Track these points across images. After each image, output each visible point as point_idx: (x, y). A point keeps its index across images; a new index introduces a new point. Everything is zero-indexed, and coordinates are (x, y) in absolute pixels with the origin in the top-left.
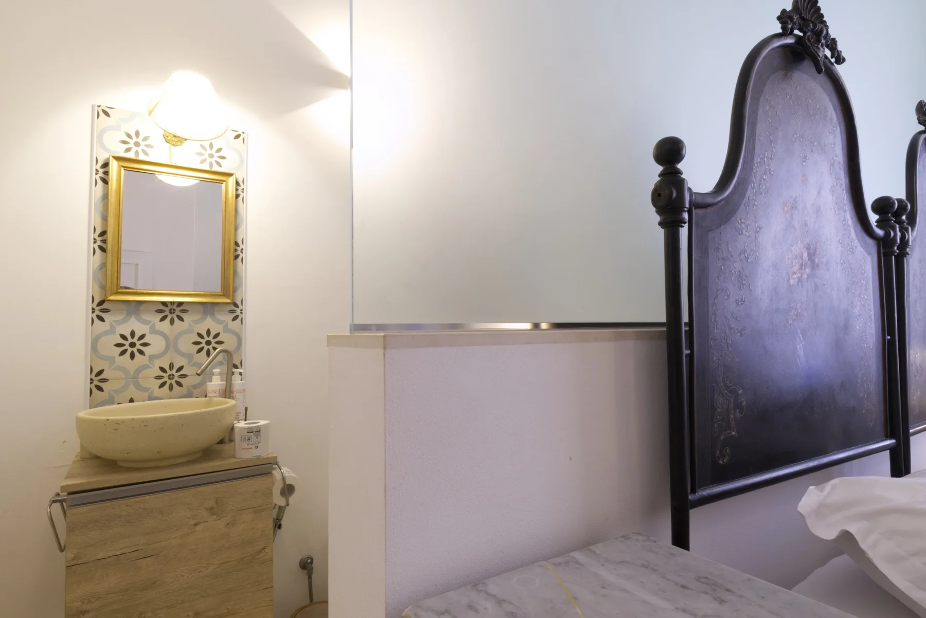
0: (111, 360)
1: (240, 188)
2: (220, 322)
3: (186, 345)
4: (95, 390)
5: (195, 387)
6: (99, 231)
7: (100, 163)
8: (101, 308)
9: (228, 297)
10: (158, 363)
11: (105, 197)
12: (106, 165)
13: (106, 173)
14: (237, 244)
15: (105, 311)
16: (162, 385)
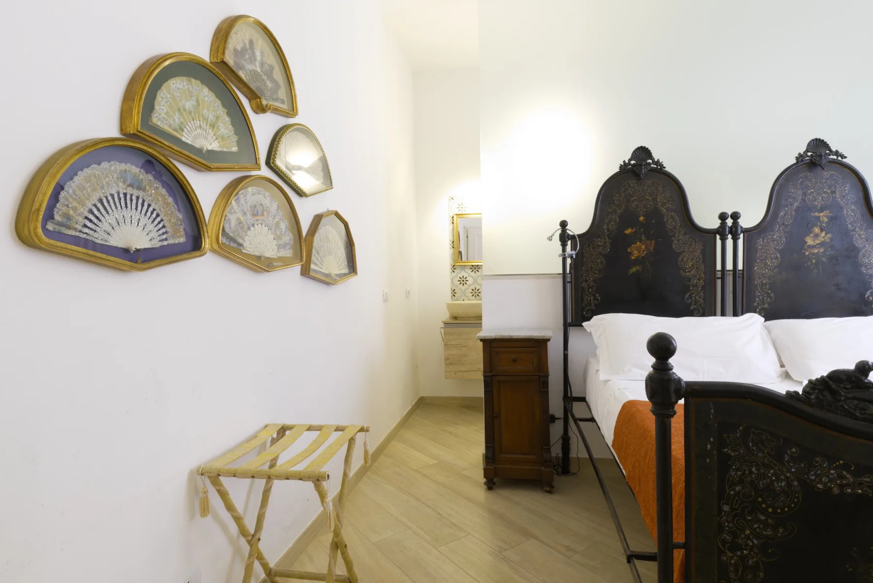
0: (457, 286)
4: (453, 296)
6: (452, 241)
7: (452, 217)
8: (454, 267)
10: (471, 287)
11: (453, 229)
12: (453, 217)
13: (453, 220)
15: (455, 269)
16: (473, 295)
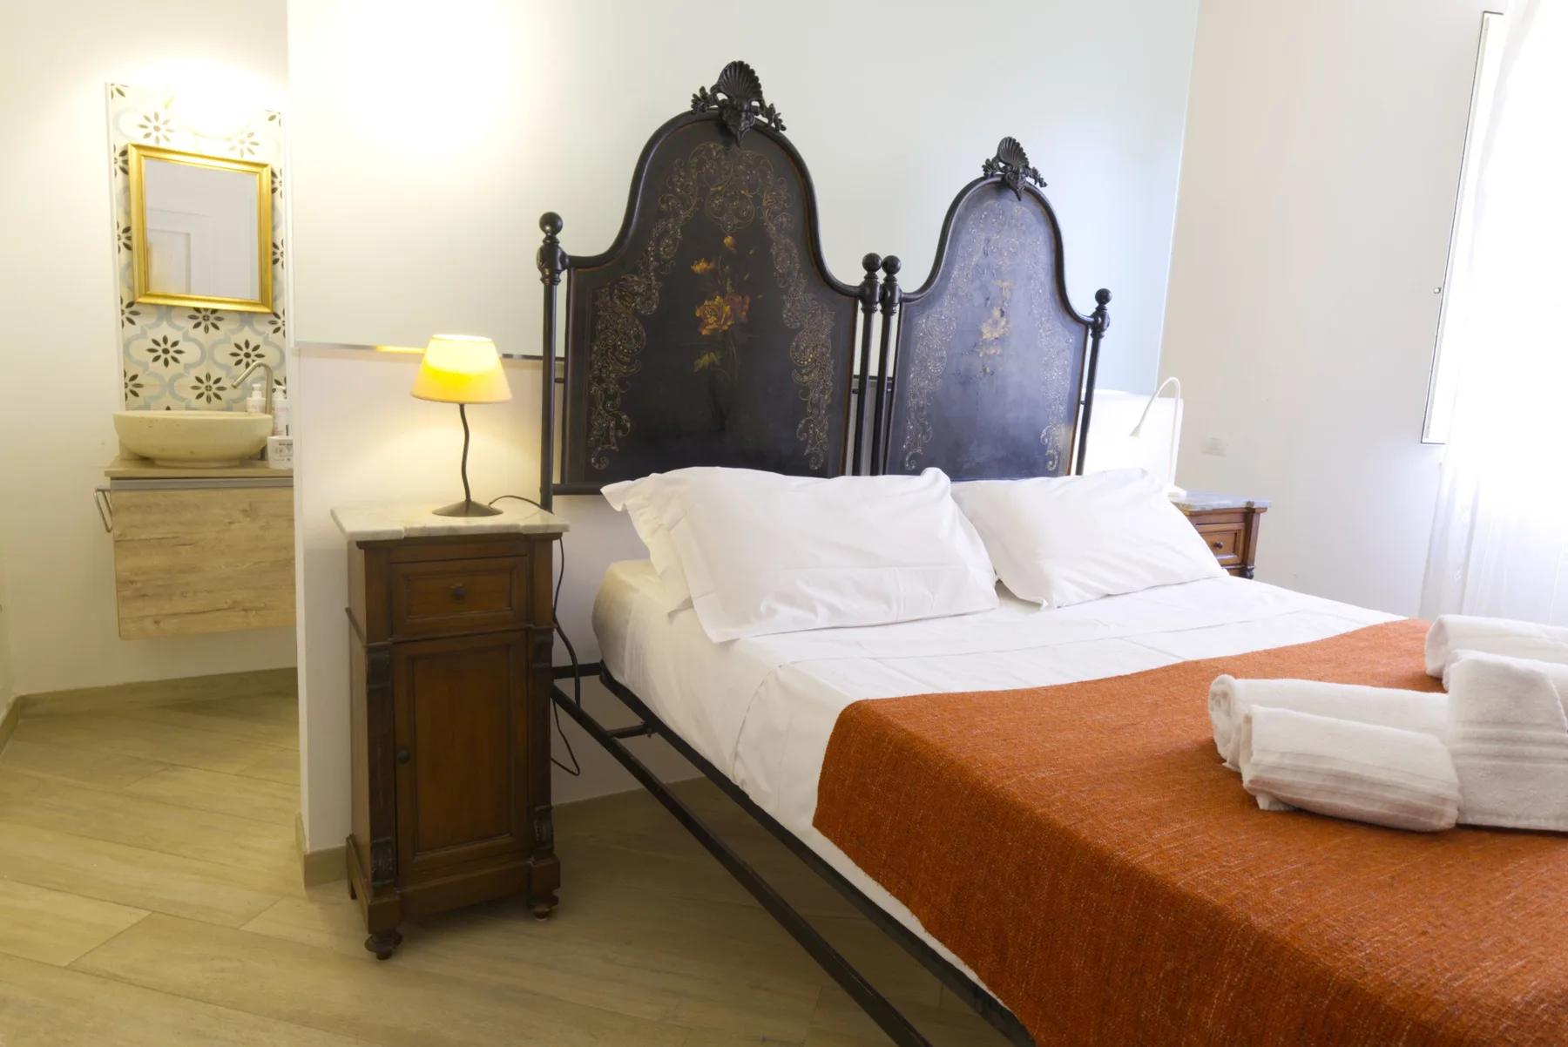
0: (145, 365)
1: (277, 181)
2: (260, 334)
3: (223, 354)
4: (130, 395)
5: (235, 401)
6: (122, 227)
7: (119, 151)
8: (131, 310)
9: (268, 307)
10: (194, 373)
11: (127, 189)
12: (124, 153)
13: (126, 162)
14: (275, 246)
15: (135, 313)
16: (199, 396)
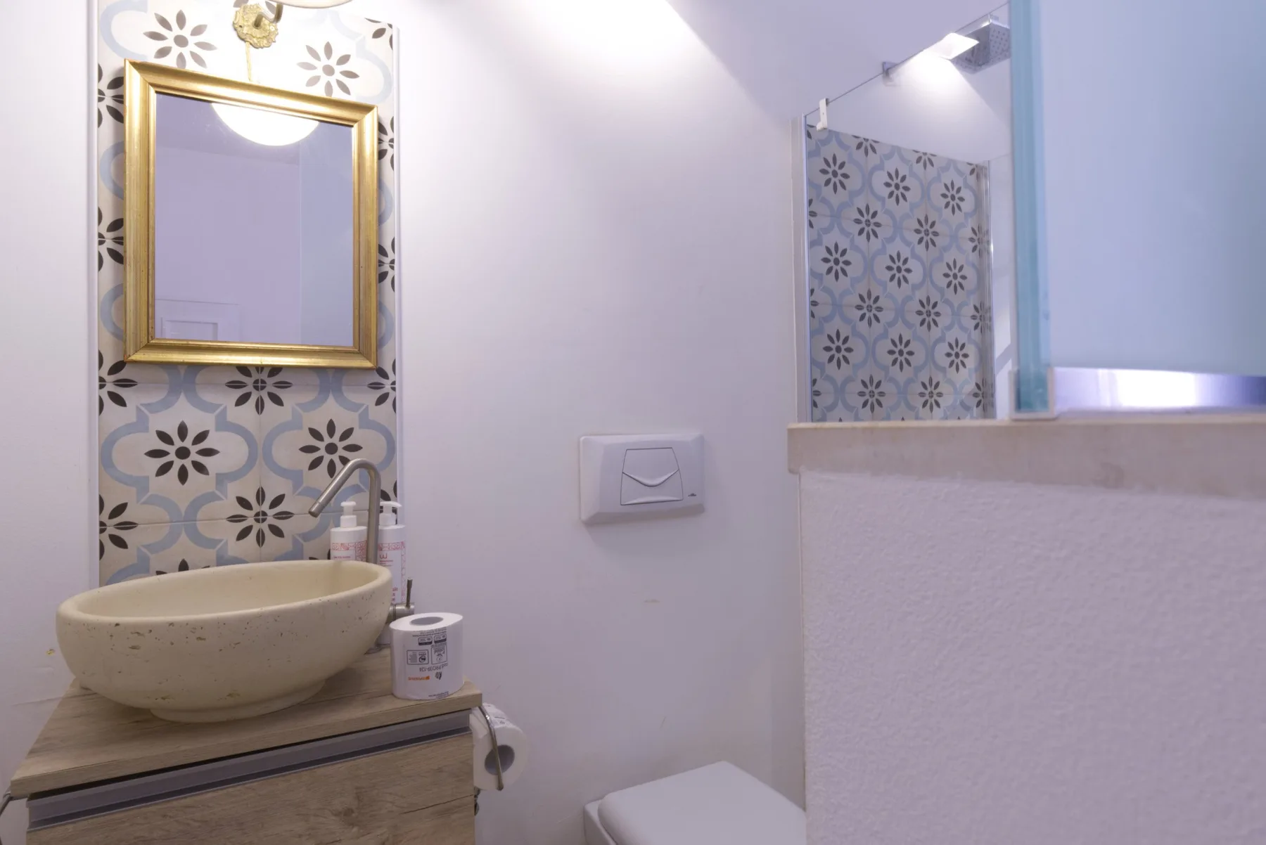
0: (141, 484)
1: (386, 138)
2: (354, 407)
3: (288, 453)
4: (109, 546)
5: (307, 537)
6: (108, 219)
7: (107, 79)
8: (118, 377)
9: (368, 358)
10: (235, 489)
11: (119, 148)
12: (118, 82)
13: (120, 99)
14: (382, 251)
15: (127, 383)
16: (243, 534)
